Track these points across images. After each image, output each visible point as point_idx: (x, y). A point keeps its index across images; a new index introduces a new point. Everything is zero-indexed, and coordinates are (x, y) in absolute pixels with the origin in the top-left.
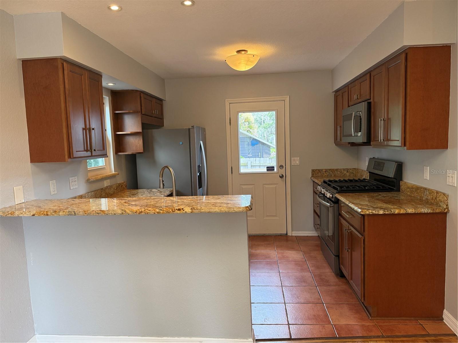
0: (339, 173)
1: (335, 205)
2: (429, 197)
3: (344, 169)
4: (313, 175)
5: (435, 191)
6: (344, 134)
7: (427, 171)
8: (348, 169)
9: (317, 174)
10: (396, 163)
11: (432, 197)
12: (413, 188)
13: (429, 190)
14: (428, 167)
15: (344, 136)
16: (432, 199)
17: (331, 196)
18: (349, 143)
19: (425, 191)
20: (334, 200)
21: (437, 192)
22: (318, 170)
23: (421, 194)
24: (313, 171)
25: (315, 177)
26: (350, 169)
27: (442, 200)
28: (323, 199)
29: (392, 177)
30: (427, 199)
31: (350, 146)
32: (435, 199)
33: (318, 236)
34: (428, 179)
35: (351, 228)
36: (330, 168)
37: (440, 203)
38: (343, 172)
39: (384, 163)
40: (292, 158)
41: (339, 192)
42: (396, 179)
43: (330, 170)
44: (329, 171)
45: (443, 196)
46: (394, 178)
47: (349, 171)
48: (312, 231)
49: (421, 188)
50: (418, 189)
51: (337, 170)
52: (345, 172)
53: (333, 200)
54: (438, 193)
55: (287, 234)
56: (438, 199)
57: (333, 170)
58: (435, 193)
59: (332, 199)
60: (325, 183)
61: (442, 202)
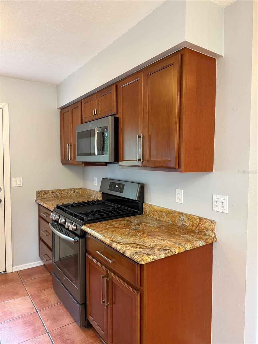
0: (66, 193)
1: (81, 240)
2: (188, 224)
3: (71, 190)
4: (38, 198)
5: (197, 218)
6: (79, 153)
7: (181, 195)
8: (74, 189)
9: (43, 196)
10: (139, 185)
11: (191, 223)
12: (162, 212)
13: (187, 215)
14: (182, 190)
15: (78, 155)
16: (193, 225)
17: (75, 228)
18: (83, 162)
19: (181, 216)
20: (80, 234)
21: (200, 219)
22: (44, 191)
23: (174, 219)
24: (38, 193)
25: (41, 200)
26: (77, 189)
27: (209, 228)
28: (58, 228)
29: (136, 199)
30: (184, 225)
31: (84, 166)
32: (198, 226)
33: (44, 265)
34: (182, 203)
35: (113, 275)
36: (57, 189)
37: (205, 231)
38: (70, 192)
39: (123, 185)
40: (13, 179)
41: (86, 223)
42: (139, 202)
43: (57, 190)
44: (56, 192)
45: (211, 223)
46: (138, 201)
47: (75, 191)
48: (37, 261)
49: (175, 212)
50: (171, 213)
51: (64, 190)
52: (72, 192)
53: (78, 233)
54: (202, 220)
55: (6, 271)
56: (202, 226)
57: (60, 190)
58: (196, 220)
59: (76, 232)
60: (58, 208)
61: (209, 229)
